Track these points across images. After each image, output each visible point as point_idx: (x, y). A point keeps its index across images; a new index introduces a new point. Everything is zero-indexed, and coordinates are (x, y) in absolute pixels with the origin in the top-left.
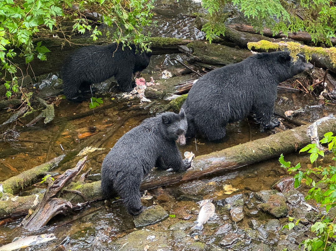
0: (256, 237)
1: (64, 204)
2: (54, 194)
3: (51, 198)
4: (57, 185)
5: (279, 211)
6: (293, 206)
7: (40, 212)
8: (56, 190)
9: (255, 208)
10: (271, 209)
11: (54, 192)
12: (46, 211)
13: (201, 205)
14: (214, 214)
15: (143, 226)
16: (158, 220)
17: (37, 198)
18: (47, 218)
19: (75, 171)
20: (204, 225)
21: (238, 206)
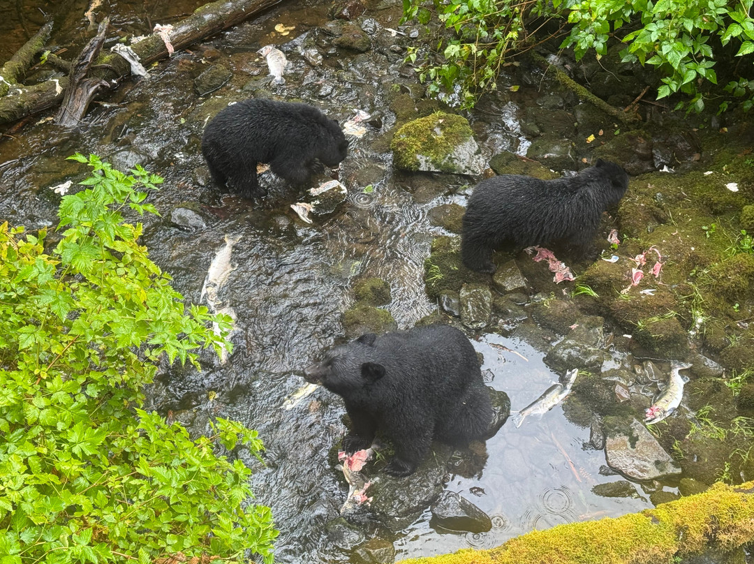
0: (354, 78)
1: (99, 85)
2: (84, 75)
3: (81, 79)
4: (85, 61)
5: (364, 43)
6: (371, 34)
7: (73, 101)
8: (85, 68)
9: (331, 46)
10: (352, 43)
11: (82, 72)
12: (79, 98)
13: (264, 54)
14: (287, 62)
15: (209, 94)
16: (224, 83)
17: (57, 84)
18: (84, 106)
19: (100, 39)
20: (284, 76)
21: (310, 46)
